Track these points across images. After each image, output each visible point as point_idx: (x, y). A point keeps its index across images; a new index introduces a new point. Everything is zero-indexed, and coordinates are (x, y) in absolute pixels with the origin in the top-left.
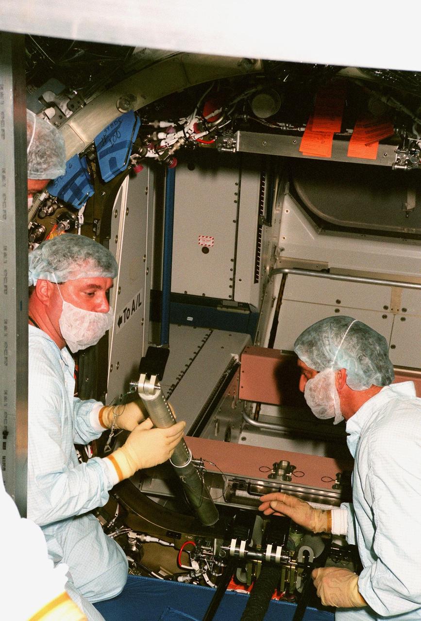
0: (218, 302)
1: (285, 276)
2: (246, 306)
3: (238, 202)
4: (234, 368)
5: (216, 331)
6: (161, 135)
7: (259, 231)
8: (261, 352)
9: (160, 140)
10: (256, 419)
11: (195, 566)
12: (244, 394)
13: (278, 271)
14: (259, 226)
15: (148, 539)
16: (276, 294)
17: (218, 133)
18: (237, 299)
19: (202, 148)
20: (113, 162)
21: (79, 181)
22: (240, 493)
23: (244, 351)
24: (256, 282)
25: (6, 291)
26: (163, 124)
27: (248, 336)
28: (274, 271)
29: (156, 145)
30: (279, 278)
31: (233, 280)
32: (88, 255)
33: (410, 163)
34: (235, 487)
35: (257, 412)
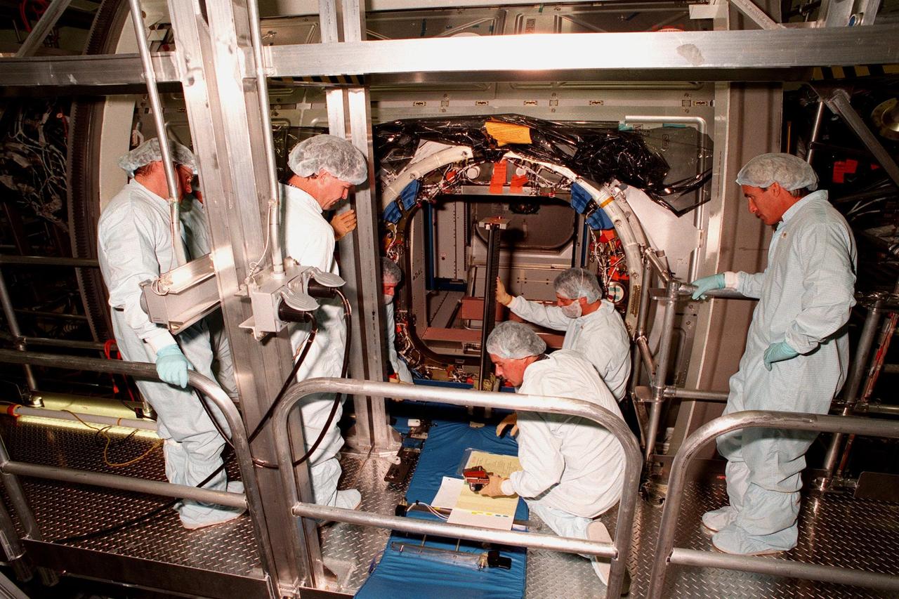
0: (450, 280)
1: (476, 268)
2: (461, 281)
3: (455, 237)
4: (460, 305)
5: (450, 292)
6: (429, 190)
7: (465, 249)
8: (469, 298)
9: (428, 192)
10: (469, 327)
11: (455, 377)
12: (463, 317)
13: (474, 266)
14: (465, 247)
15: (434, 368)
16: (473, 276)
17: (454, 186)
18: (458, 278)
19: (446, 195)
20: (409, 201)
21: (394, 212)
22: (469, 350)
23: (463, 298)
24: (465, 270)
25: (369, 248)
26: (429, 186)
27: (464, 293)
28: (472, 267)
29: (426, 195)
30: (474, 269)
31: (456, 270)
32: (392, 274)
33: (536, 194)
34: (467, 347)
35: (470, 324)
